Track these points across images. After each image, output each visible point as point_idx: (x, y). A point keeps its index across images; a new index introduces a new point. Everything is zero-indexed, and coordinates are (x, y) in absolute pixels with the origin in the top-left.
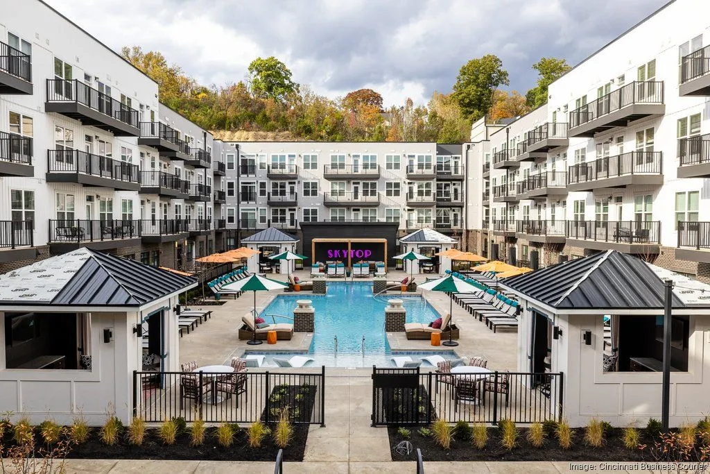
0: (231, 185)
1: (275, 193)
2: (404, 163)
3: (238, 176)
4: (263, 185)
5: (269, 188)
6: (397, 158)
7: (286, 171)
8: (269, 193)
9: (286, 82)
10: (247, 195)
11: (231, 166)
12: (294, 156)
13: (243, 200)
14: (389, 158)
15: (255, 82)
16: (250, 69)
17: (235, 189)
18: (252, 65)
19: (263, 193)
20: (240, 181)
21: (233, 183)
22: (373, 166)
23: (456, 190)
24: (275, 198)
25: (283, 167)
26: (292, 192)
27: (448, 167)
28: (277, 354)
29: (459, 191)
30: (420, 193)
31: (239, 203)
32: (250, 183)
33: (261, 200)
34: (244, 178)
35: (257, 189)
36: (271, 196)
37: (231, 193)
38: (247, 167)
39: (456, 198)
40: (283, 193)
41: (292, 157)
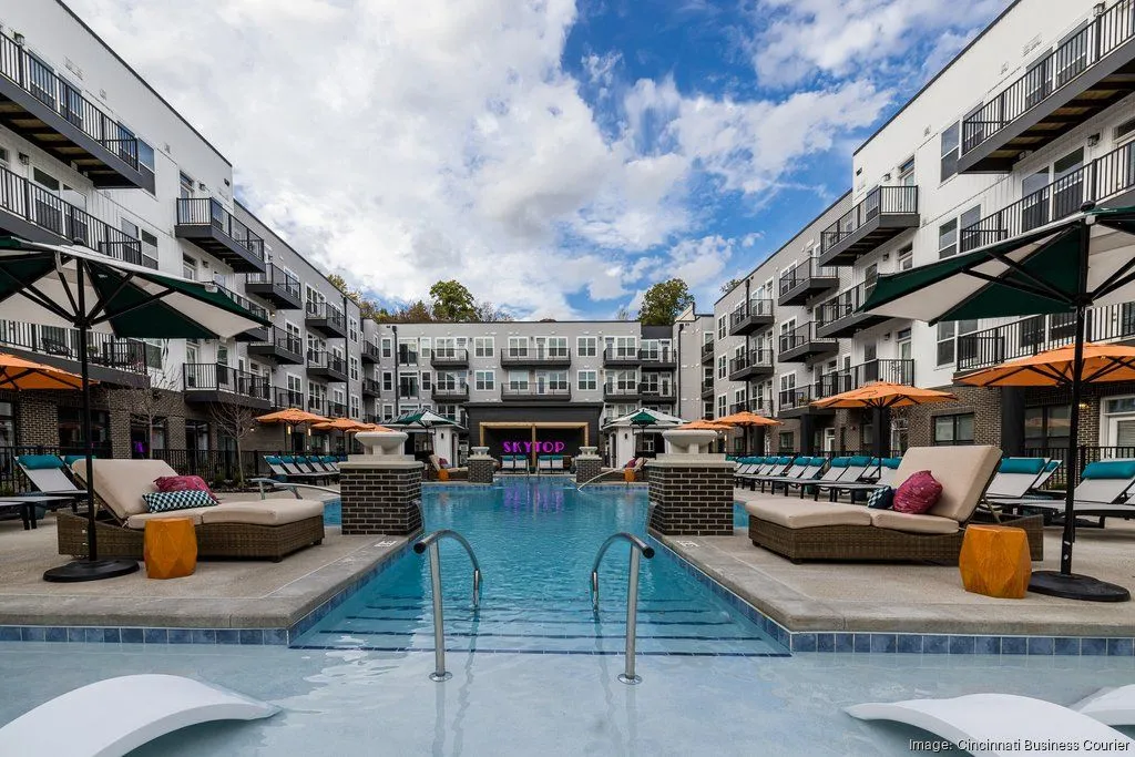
0: (387, 376)
1: (441, 386)
2: (601, 347)
3: (397, 365)
4: (426, 376)
5: (434, 380)
6: (592, 341)
7: (456, 357)
8: (434, 386)
9: (469, 306)
10: (408, 388)
11: (387, 353)
12: (465, 340)
13: (403, 395)
14: (582, 341)
15: (437, 306)
16: (431, 293)
17: (393, 381)
18: (433, 288)
19: (426, 386)
20: (399, 372)
21: (389, 374)
22: (562, 351)
23: (665, 384)
24: (440, 392)
25: (451, 352)
26: (462, 385)
27: (654, 354)
28: (111, 637)
29: (670, 383)
30: (621, 385)
31: (397, 398)
32: (411, 374)
33: (425, 396)
34: (403, 369)
35: (420, 382)
36: (437, 390)
37: (388, 386)
38: (405, 355)
39: (665, 391)
40: (451, 386)
41: (461, 341)
